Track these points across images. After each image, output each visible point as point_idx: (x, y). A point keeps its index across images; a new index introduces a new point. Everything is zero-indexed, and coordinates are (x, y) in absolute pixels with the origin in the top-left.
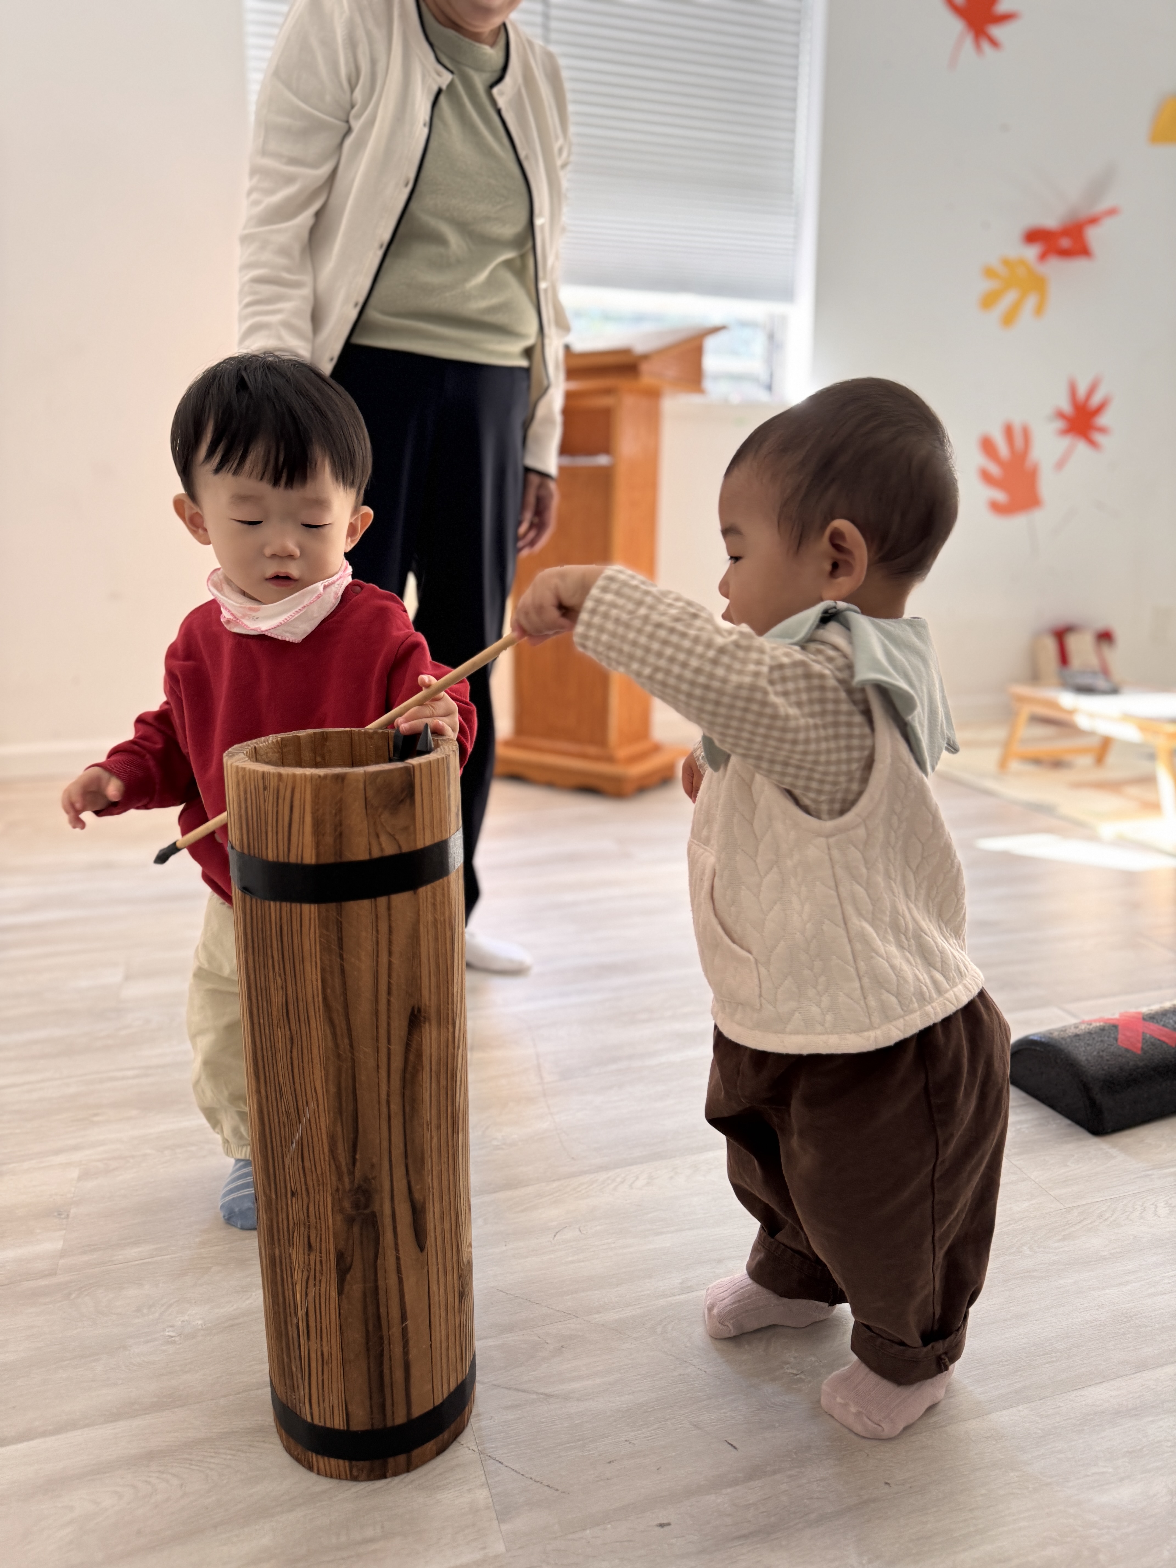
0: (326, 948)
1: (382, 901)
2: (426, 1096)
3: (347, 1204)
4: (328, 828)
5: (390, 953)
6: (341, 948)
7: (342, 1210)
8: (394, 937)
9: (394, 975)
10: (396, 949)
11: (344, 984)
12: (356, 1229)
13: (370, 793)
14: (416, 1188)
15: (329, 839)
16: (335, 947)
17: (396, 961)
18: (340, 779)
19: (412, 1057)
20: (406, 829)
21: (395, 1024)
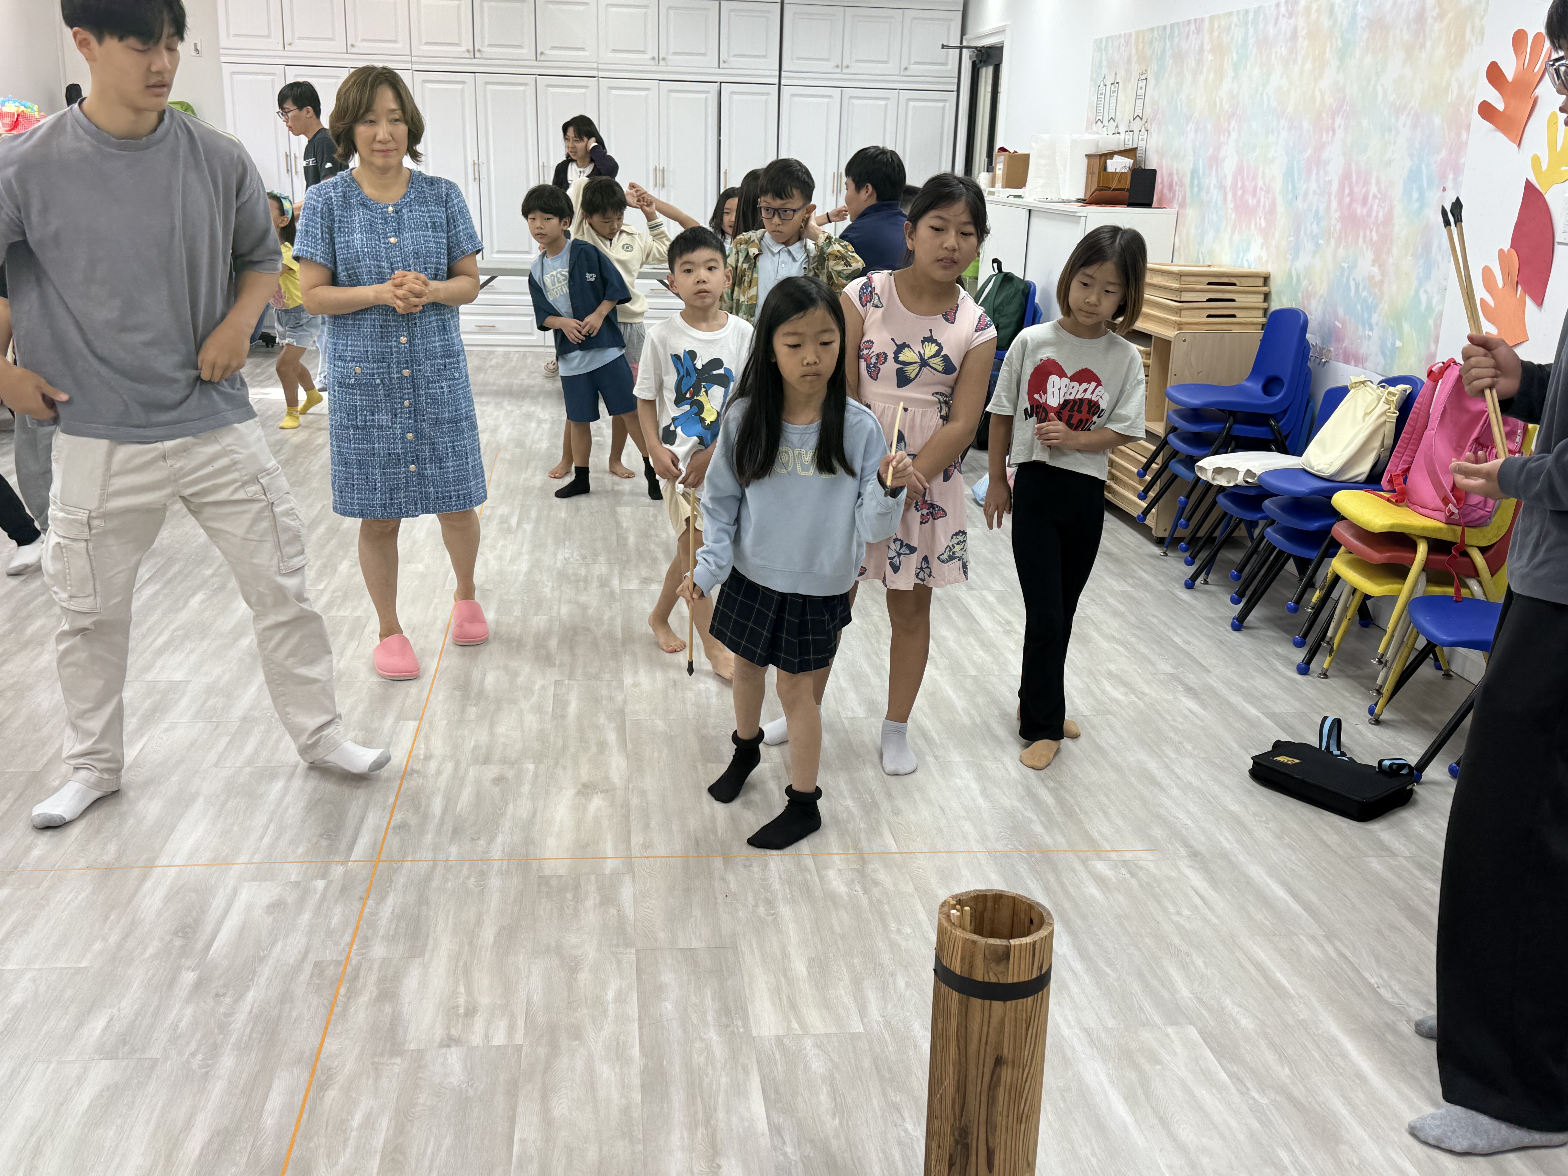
0: (960, 1013)
1: (987, 1002)
2: (1001, 1099)
3: (956, 1134)
4: (967, 961)
5: (989, 1027)
6: (966, 1016)
7: (954, 1135)
8: (991, 1020)
9: (990, 1037)
10: (992, 1026)
11: (966, 1033)
12: (959, 1147)
13: (987, 953)
14: (991, 1141)
15: (966, 967)
16: (964, 1014)
17: (991, 1030)
18: (974, 942)
19: (995, 1078)
20: (1002, 973)
21: (987, 1060)
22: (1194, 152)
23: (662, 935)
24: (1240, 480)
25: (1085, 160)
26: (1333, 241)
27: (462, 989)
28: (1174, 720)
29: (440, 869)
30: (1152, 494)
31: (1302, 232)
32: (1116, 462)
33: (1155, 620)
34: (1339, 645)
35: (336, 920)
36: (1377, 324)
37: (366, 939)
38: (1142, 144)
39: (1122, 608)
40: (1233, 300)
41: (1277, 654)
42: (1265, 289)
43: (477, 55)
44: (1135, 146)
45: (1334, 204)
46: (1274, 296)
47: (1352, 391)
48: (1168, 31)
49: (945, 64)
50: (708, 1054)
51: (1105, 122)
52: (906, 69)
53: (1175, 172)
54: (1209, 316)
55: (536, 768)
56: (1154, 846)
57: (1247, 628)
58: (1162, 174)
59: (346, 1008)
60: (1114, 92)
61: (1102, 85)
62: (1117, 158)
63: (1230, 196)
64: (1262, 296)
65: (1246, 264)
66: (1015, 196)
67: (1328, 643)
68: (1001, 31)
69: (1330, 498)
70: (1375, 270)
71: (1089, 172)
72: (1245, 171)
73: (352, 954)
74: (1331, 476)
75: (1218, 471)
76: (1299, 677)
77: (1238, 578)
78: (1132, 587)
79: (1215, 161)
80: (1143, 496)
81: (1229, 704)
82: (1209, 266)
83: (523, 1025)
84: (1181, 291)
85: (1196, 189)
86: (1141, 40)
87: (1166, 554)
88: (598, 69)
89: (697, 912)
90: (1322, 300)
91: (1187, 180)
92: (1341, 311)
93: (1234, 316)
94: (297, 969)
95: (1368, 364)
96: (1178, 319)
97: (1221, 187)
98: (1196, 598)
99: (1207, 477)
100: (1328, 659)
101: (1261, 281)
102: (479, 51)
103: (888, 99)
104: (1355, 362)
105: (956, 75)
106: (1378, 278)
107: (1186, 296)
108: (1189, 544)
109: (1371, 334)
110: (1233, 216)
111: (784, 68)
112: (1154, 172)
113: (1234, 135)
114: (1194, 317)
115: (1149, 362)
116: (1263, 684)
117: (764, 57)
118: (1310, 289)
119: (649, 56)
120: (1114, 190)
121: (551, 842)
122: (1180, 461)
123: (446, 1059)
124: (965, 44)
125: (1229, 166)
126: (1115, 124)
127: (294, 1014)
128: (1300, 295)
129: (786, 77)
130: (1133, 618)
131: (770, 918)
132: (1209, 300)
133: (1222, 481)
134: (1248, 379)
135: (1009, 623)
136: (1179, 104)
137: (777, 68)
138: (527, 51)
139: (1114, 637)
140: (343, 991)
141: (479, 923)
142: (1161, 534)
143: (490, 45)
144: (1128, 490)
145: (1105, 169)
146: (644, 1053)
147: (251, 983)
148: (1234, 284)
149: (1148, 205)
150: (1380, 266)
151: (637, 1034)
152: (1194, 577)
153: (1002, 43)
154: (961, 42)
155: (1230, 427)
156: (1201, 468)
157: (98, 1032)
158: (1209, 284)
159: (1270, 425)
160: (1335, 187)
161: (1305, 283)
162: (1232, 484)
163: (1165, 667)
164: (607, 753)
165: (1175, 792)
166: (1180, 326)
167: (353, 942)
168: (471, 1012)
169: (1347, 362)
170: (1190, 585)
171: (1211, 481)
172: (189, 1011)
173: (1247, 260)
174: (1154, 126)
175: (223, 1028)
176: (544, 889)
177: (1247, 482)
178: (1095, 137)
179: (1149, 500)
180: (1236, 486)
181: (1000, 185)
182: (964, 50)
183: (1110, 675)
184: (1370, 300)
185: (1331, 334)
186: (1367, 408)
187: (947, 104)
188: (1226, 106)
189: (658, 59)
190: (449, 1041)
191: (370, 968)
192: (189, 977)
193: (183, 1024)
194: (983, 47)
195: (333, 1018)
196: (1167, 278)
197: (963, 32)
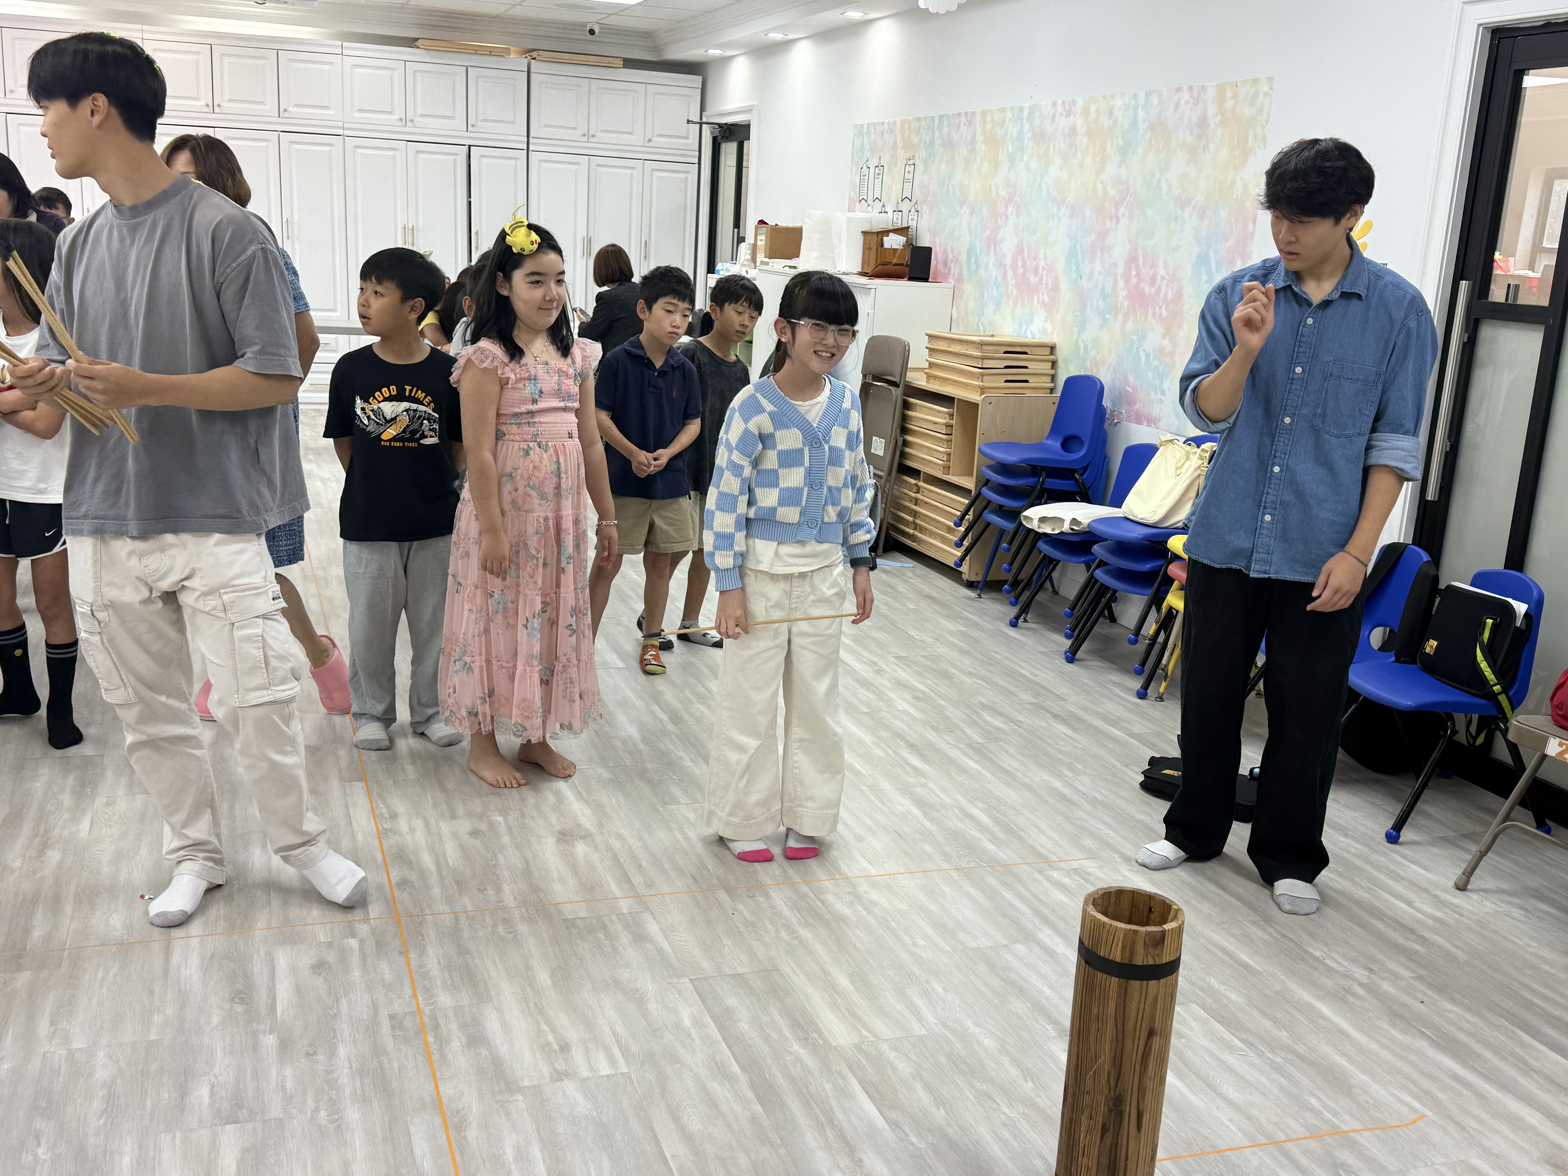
22: (970, 233)
23: (706, 964)
24: (1066, 527)
25: (861, 237)
26: (1120, 317)
27: (546, 1028)
28: (1056, 744)
29: (463, 920)
30: (966, 543)
31: (1088, 308)
32: (920, 513)
33: (997, 656)
34: (1172, 672)
35: (388, 976)
36: (1169, 389)
37: (427, 990)
38: (913, 224)
39: (966, 647)
40: (1026, 367)
41: (1114, 682)
42: (1052, 357)
43: (217, 110)
44: (905, 225)
45: (1121, 284)
46: (1061, 364)
47: (1161, 448)
48: (936, 123)
49: (686, 138)
50: (802, 1065)
51: (870, 201)
52: (650, 141)
53: (950, 250)
54: (1006, 381)
55: (506, 820)
56: (1092, 855)
57: (1078, 660)
58: (936, 251)
59: (443, 1055)
60: (879, 174)
61: (865, 167)
62: (892, 236)
63: (1010, 274)
64: (1050, 364)
65: (1029, 335)
66: (790, 267)
67: (1163, 670)
68: (749, 110)
69: (1166, 542)
70: (1166, 342)
71: (866, 248)
72: (1026, 252)
73: (421, 1005)
74: (1156, 523)
75: (1043, 520)
76: (1140, 701)
77: (1070, 615)
78: (965, 627)
79: (993, 241)
80: (959, 545)
81: (1095, 727)
82: (992, 336)
83: (620, 1054)
84: (983, 358)
85: (974, 267)
86: (906, 128)
87: (980, 597)
88: (344, 128)
89: (728, 942)
90: (1111, 368)
91: (963, 257)
92: (1131, 379)
93: (1027, 381)
94: (374, 1023)
95: (1162, 425)
96: (981, 384)
97: (1000, 264)
98: (1023, 635)
99: (1034, 525)
100: (1164, 684)
101: (1048, 351)
102: (219, 105)
103: (633, 168)
104: (1148, 422)
105: (697, 149)
106: (1169, 349)
107: (988, 364)
108: (1011, 586)
109: (1163, 397)
110: (1015, 292)
111: (532, 134)
112: (929, 250)
113: (1012, 220)
114: (993, 382)
115: (953, 422)
116: (1116, 709)
117: (512, 123)
118: (1098, 358)
119: (396, 117)
120: (895, 265)
121: (557, 887)
122: (993, 512)
123: (564, 1092)
124: (704, 120)
125: (1008, 247)
126: (882, 204)
127: (395, 1065)
128: (1088, 363)
129: (534, 143)
130: (979, 655)
131: (796, 942)
132: (1006, 367)
133: (1047, 529)
134: (1048, 438)
135: (875, 663)
136: (951, 189)
137: (525, 134)
138: (270, 107)
139: (971, 673)
140: (431, 1039)
141: (528, 967)
142: (973, 578)
143: (229, 101)
144: (935, 539)
145: (882, 245)
146: (743, 1069)
147: (335, 1040)
148: (1026, 353)
149: (925, 279)
150: (1171, 339)
151: (729, 1054)
152: (1017, 618)
153: (750, 121)
154: (701, 119)
155: (1043, 481)
156: (1026, 517)
157: (206, 1099)
158: (1006, 352)
159: (1076, 478)
160: (1120, 270)
161: (1093, 353)
162: (1057, 532)
163: (1027, 697)
164: (566, 801)
165: (1088, 807)
166: (983, 390)
167: (415, 995)
168: (565, 1048)
169: (1139, 421)
170: (1014, 624)
171: (1037, 529)
172: (288, 1072)
173: (1031, 332)
174: (925, 207)
175: (332, 1084)
176: (574, 931)
177: (1072, 529)
178: (868, 215)
179: (963, 549)
180: (1062, 533)
181: (763, 255)
182: (704, 126)
183: (984, 706)
184: (1161, 369)
185: (1124, 398)
186: (1177, 463)
187: (690, 176)
188: (1003, 193)
189: (404, 121)
190: (559, 1076)
191: (446, 1016)
192: (270, 1041)
193: (289, 1085)
194: (726, 124)
195: (436, 1064)
196: (966, 347)
197: (702, 109)
